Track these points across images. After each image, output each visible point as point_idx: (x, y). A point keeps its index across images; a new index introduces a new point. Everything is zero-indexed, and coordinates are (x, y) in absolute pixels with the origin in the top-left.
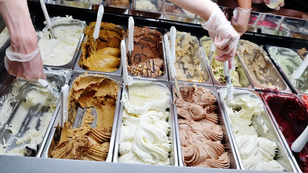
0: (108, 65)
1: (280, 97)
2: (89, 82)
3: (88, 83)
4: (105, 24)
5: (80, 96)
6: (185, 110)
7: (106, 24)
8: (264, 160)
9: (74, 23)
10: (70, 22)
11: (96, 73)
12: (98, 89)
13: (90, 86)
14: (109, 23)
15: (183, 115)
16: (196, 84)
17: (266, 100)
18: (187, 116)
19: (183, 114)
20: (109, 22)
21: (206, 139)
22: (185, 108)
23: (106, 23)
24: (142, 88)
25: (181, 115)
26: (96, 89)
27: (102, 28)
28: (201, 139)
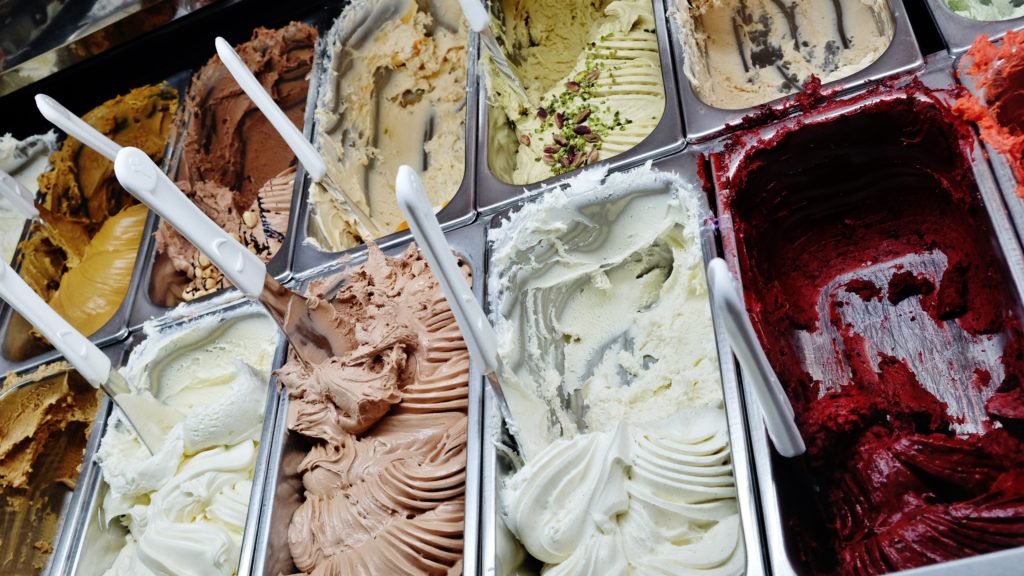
0: (116, 293)
1: (819, 125)
2: (37, 406)
3: (34, 410)
4: (117, 102)
5: (32, 466)
6: (313, 402)
7: (121, 105)
8: (658, 539)
9: (31, 151)
10: (20, 156)
11: (37, 367)
12: (84, 413)
13: (49, 417)
14: (129, 92)
15: (308, 429)
16: (381, 249)
17: (726, 185)
18: (327, 426)
19: (308, 425)
20: (125, 92)
21: (384, 514)
22: (312, 397)
23: (118, 97)
24: (210, 349)
25: (303, 432)
26: (79, 416)
27: (120, 121)
28: (363, 521)
